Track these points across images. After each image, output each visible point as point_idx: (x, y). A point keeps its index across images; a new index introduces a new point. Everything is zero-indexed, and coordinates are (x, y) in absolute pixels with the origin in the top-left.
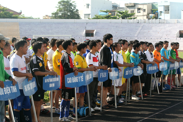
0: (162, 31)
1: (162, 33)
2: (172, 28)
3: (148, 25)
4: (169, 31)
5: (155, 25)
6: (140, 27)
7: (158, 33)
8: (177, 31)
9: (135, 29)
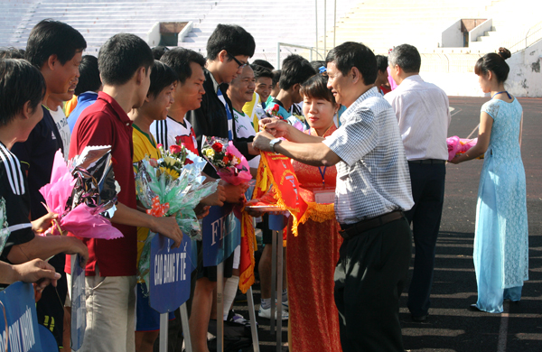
0: (102, 26)
1: (103, 30)
2: (134, 15)
3: (53, 6)
4: (125, 26)
5: (78, 6)
6: (25, 11)
7: (88, 31)
8: (150, 26)
9: (9, 19)
